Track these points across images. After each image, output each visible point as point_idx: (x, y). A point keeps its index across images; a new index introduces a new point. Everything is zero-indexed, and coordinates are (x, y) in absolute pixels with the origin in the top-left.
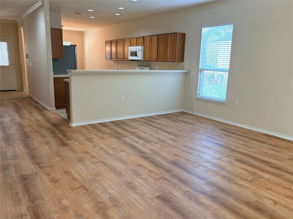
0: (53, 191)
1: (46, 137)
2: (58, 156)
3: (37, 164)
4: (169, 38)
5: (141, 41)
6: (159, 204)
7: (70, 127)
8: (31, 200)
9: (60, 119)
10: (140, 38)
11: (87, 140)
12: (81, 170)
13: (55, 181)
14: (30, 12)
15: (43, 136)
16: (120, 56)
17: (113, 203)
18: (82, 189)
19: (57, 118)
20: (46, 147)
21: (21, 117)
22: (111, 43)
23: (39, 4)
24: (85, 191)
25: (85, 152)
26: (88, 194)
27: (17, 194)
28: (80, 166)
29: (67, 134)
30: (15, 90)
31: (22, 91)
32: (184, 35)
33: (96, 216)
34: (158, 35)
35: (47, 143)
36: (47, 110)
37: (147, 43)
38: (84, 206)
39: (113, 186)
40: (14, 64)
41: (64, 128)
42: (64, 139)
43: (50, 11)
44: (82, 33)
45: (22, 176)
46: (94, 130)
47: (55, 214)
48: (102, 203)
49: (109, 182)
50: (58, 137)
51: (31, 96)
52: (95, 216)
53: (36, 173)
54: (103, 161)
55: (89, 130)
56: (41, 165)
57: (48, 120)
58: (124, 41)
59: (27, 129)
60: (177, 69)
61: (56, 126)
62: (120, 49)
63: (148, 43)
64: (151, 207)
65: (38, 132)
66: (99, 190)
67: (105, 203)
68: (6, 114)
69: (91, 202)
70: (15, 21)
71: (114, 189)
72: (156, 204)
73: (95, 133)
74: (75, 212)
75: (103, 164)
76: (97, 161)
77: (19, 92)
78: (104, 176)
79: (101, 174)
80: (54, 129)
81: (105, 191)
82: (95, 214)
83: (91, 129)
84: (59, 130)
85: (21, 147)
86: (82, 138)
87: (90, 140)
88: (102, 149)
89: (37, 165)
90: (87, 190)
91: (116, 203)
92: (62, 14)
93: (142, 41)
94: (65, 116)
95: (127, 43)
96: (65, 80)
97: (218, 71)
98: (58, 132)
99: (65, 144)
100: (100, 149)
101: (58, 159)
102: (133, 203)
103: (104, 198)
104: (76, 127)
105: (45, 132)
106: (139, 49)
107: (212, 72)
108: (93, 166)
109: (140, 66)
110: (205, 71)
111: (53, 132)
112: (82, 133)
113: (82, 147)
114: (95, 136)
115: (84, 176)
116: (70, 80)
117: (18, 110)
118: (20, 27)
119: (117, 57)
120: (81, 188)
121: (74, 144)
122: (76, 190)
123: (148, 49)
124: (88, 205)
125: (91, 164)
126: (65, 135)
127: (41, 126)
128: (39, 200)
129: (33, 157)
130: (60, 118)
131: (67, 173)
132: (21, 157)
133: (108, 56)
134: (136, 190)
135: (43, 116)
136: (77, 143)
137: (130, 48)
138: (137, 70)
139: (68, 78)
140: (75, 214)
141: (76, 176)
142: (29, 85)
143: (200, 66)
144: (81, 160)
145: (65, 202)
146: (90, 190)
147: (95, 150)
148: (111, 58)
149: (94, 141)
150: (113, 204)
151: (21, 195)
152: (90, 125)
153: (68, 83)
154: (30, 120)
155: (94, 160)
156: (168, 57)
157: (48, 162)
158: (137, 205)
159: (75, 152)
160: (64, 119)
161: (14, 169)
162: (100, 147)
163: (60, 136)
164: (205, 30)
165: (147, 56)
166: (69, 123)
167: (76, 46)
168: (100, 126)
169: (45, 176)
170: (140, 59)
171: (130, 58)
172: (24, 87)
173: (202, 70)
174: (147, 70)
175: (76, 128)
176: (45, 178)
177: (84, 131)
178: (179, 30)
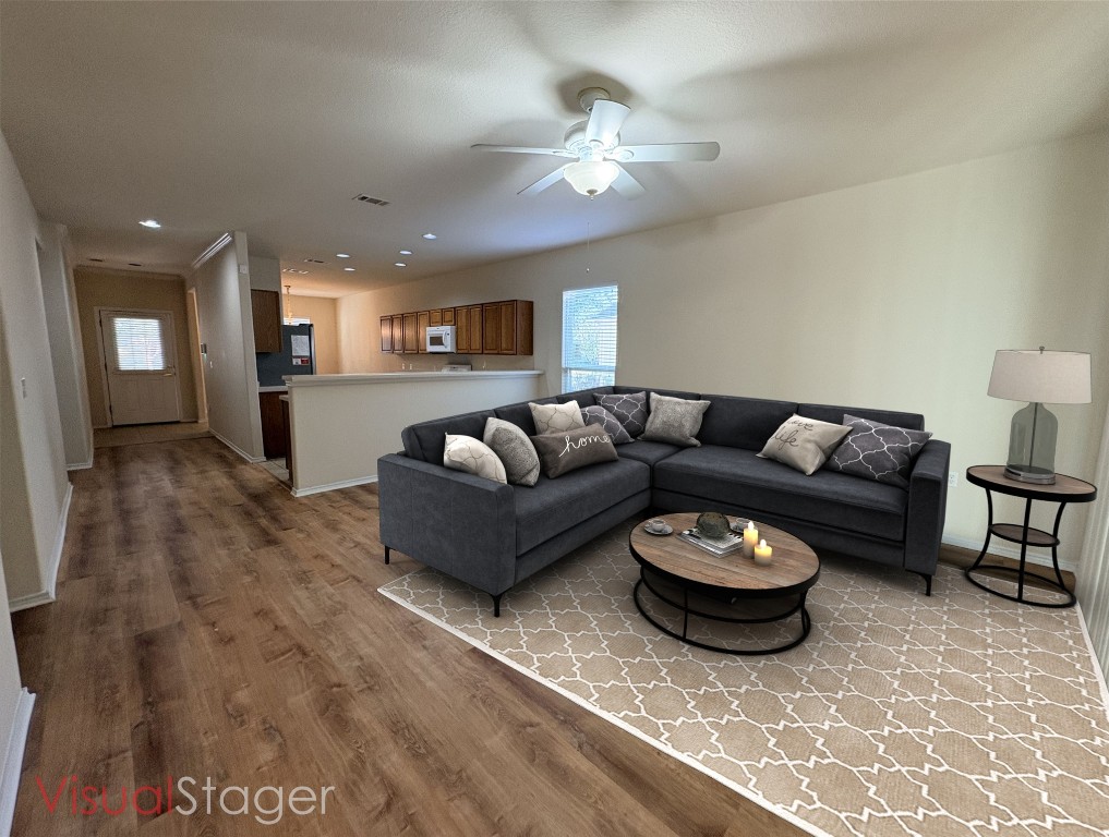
0: (217, 668)
1: (226, 527)
2: (249, 572)
3: (190, 598)
4: (503, 310)
5: (449, 316)
6: (475, 670)
7: (291, 498)
8: (149, 703)
9: (271, 483)
10: (448, 310)
11: (327, 527)
12: (298, 601)
13: (226, 640)
14: (208, 257)
15: (223, 526)
16: (411, 345)
17: (366, 682)
18: (294, 654)
19: (265, 480)
20: (223, 552)
21: (178, 482)
22: (391, 320)
23: (226, 239)
24: (299, 657)
25: (316, 557)
26: (307, 666)
27: (115, 689)
28: (298, 593)
29: (283, 516)
30: (178, 422)
31: (196, 422)
32: (530, 305)
33: (318, 725)
34: (482, 304)
35: (227, 543)
36: (243, 461)
37: (462, 320)
38: (291, 700)
39: (372, 637)
40: (177, 366)
41: (277, 501)
42: (273, 529)
43: (250, 254)
44: (334, 302)
45: (140, 635)
46: (347, 502)
47: (209, 734)
48: (339, 686)
49: (361, 626)
50: (258, 525)
51: (213, 432)
52: (315, 725)
53: (180, 623)
54: (355, 574)
55: (334, 502)
56: (199, 600)
57: (242, 487)
58: (416, 316)
59: (184, 512)
60: (521, 369)
61: (258, 498)
62: (410, 333)
63: (464, 320)
64: (456, 680)
65: (211, 516)
66: (335, 651)
67: (345, 685)
68: (140, 476)
69: (309, 687)
70: (178, 276)
71: (371, 644)
72: (466, 671)
73: (347, 509)
74: (264, 721)
75: (355, 583)
76: (342, 576)
77: (187, 425)
78: (353, 613)
79: (345, 607)
80: (252, 506)
81: (350, 653)
82: (315, 719)
83: (338, 499)
84: (264, 508)
85: (159, 557)
86: (315, 524)
87: (332, 526)
88: (357, 544)
89: (187, 602)
90: (305, 654)
91: (371, 678)
92: (281, 262)
93: (452, 316)
94: (283, 474)
95: (423, 320)
96: (281, 397)
97: (600, 370)
98: (260, 512)
99: (271, 541)
100: (352, 545)
101: (247, 579)
102: (412, 673)
103: (345, 671)
104: (307, 497)
105: (227, 515)
106: (446, 331)
107: (590, 373)
108: (330, 590)
109: (450, 363)
110: (573, 372)
111: (248, 514)
112: (317, 511)
113: (311, 544)
114: (346, 517)
115: (305, 619)
116: (291, 397)
117: (175, 465)
118: (190, 289)
119: (404, 349)
120: (290, 650)
121: (293, 539)
122: (276, 657)
123: (464, 330)
124: (301, 696)
125: (326, 584)
126: (274, 519)
127: (221, 502)
128: (173, 698)
129: (183, 579)
130: (272, 480)
131: (262, 613)
132: (151, 582)
133: (387, 346)
134: (425, 639)
135: (231, 476)
136: (301, 536)
137: (428, 329)
138: (445, 372)
139: (286, 393)
140: (261, 728)
141: (285, 620)
142: (210, 411)
143: (563, 362)
144: (303, 578)
145: (242, 696)
146: (312, 654)
147: (341, 549)
148: (393, 349)
149: (342, 527)
150: (365, 686)
151: (124, 690)
152: (340, 491)
153: (287, 403)
154: (197, 490)
155: (337, 574)
156: (504, 346)
157: (219, 590)
158: (423, 677)
159: (294, 558)
160: (281, 482)
161: (125, 617)
162: (354, 542)
163: (264, 522)
164: (568, 296)
165: (463, 345)
166: (291, 489)
167: (311, 325)
168: (360, 491)
169: (202, 629)
170: (449, 349)
171: (430, 349)
172: (200, 414)
173: (566, 370)
174: (464, 372)
175: (305, 501)
176: (203, 633)
177: (324, 506)
178: (521, 295)
